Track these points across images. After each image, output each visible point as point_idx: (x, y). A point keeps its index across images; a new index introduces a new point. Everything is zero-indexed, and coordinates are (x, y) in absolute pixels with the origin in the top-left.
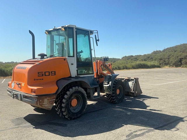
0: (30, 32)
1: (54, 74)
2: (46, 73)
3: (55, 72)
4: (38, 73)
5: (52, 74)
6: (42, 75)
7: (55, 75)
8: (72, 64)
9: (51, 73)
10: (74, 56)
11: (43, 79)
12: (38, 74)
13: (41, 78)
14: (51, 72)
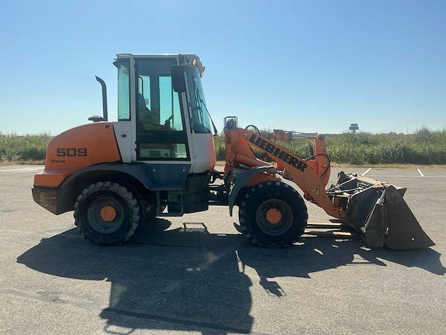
0: (98, 79)
1: (84, 154)
2: (70, 151)
3: (86, 150)
4: (58, 150)
5: (81, 154)
6: (62, 154)
7: (86, 155)
8: (125, 136)
9: (79, 152)
10: (130, 120)
11: (64, 161)
12: (58, 152)
13: (62, 158)
14: (79, 150)
